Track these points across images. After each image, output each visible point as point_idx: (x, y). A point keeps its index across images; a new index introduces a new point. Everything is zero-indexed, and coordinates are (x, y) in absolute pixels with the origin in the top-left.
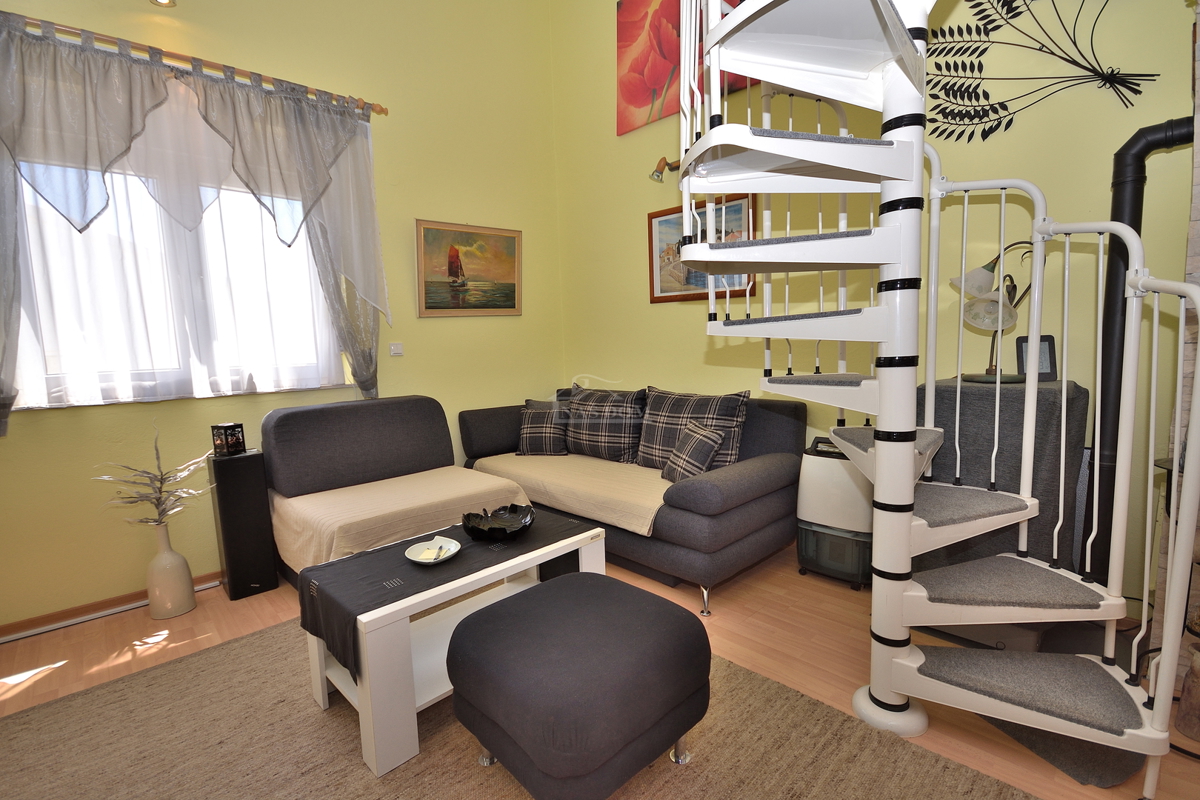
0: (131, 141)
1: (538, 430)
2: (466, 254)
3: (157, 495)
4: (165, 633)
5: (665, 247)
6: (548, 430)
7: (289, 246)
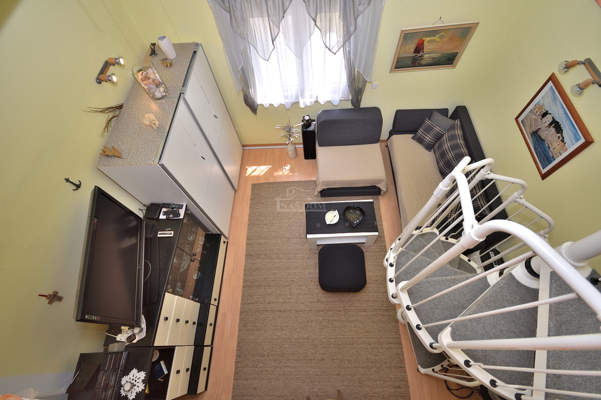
0: (284, 14)
1: (424, 136)
2: (429, 41)
3: (289, 130)
4: (288, 168)
5: (541, 104)
6: (428, 138)
7: (335, 54)
